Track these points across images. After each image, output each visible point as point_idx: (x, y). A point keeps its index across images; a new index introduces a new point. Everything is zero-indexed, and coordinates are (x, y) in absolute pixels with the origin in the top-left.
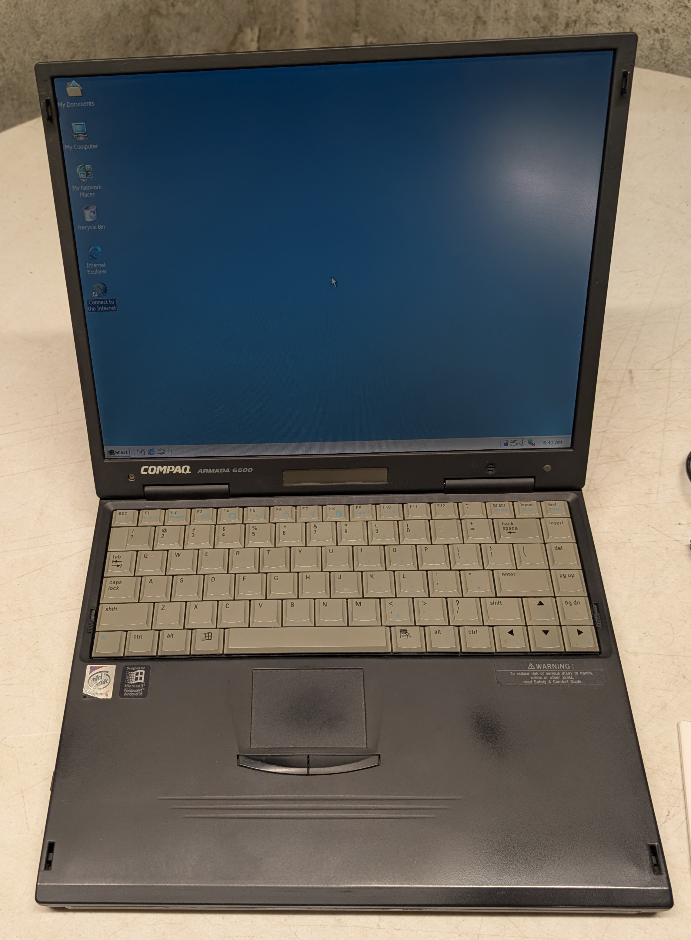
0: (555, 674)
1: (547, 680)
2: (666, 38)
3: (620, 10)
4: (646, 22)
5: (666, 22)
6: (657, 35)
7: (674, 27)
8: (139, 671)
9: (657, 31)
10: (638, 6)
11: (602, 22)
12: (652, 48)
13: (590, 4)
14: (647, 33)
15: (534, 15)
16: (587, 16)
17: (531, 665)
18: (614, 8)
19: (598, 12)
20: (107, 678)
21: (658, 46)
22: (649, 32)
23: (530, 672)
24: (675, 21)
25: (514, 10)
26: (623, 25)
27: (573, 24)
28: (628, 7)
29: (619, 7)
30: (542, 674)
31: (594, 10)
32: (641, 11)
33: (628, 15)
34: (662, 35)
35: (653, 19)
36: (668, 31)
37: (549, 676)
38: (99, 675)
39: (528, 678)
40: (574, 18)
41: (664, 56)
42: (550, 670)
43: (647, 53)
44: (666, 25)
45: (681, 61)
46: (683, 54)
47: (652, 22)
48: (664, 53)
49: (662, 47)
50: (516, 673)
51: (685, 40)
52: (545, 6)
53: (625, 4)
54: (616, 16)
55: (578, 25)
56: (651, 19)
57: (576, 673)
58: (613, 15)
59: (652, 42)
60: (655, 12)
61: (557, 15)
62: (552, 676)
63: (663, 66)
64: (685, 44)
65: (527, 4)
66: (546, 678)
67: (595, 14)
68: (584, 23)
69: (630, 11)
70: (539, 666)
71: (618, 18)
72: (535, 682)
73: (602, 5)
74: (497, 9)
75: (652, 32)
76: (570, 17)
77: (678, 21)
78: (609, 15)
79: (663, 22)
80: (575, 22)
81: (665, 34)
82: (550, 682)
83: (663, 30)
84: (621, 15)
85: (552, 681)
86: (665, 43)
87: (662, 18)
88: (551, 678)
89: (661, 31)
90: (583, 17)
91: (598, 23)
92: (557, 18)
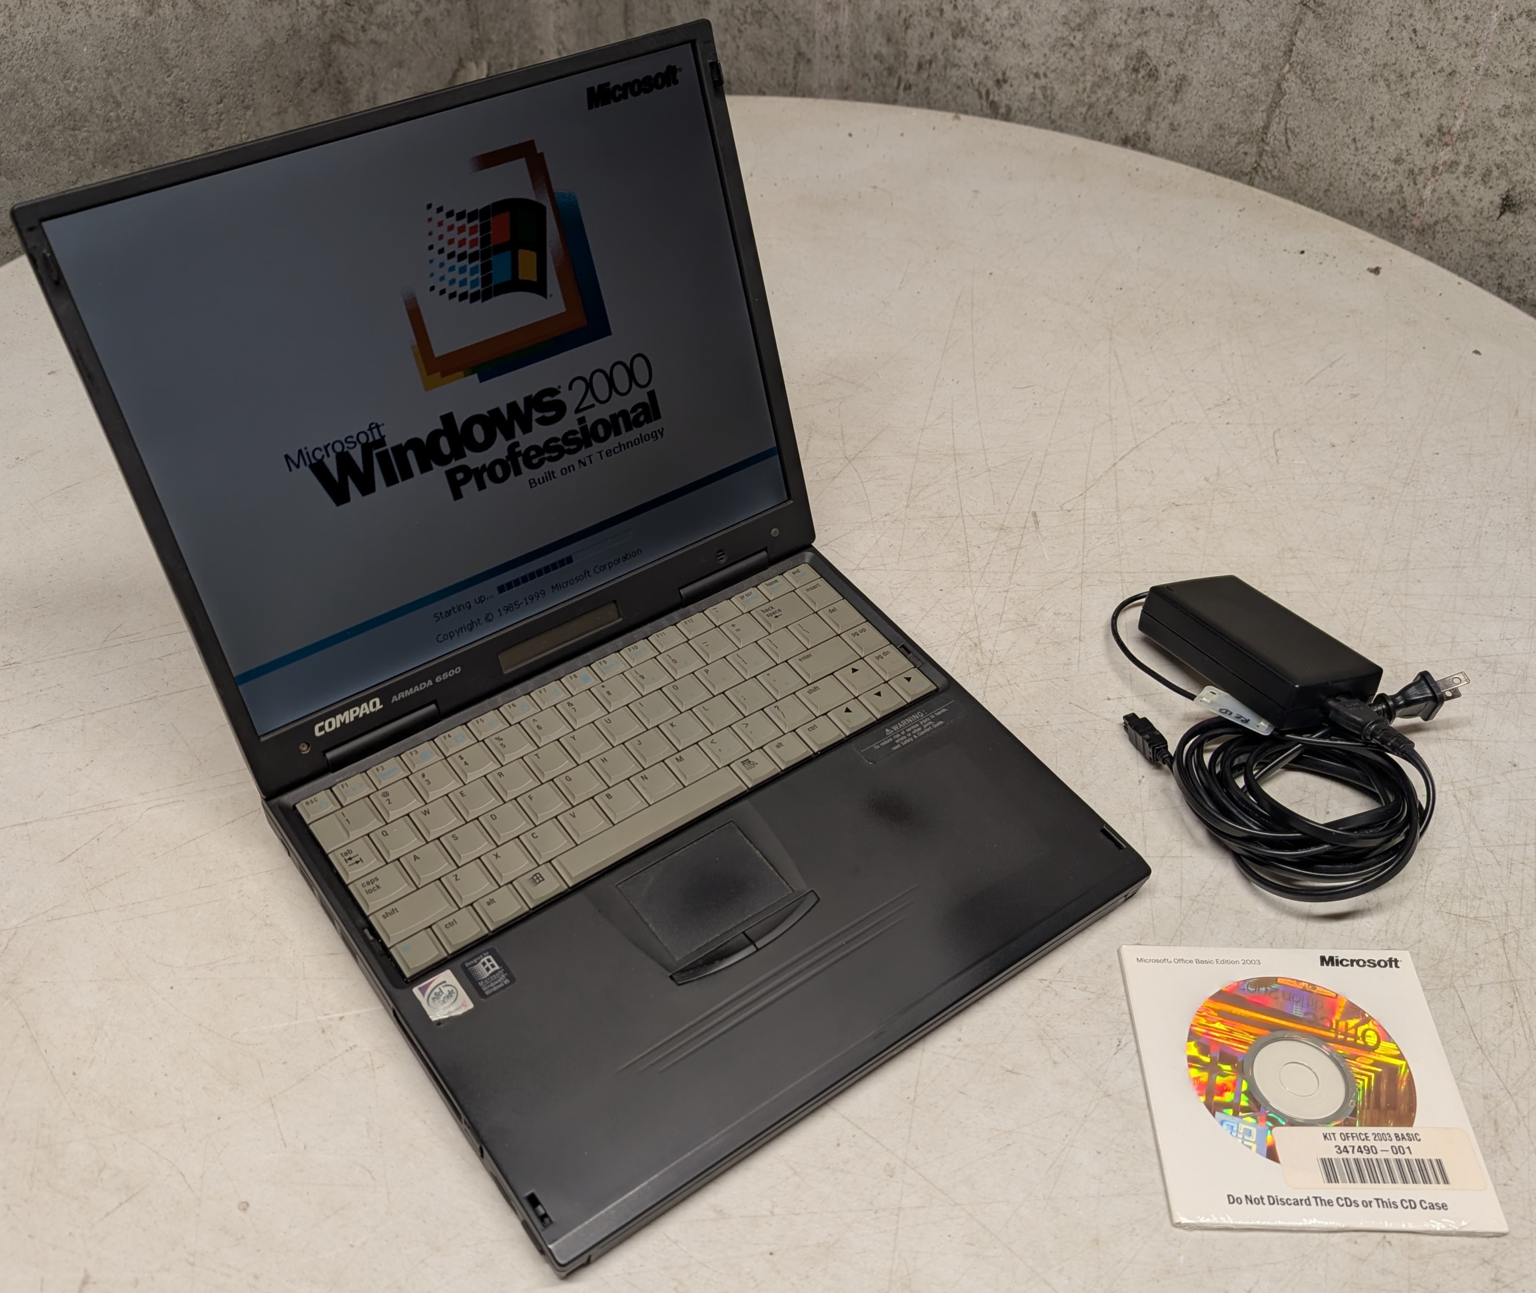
2: (1049, 85)
3: (987, 47)
4: (1022, 64)
5: (1048, 65)
6: (1037, 82)
7: (1058, 71)
9: (1037, 75)
10: (1010, 43)
11: (966, 63)
12: (1032, 98)
13: (947, 39)
14: (1025, 78)
15: (875, 51)
16: (945, 54)
18: (980, 45)
19: (959, 51)
21: (1039, 95)
22: (1028, 78)
24: (1059, 63)
25: (848, 45)
26: (993, 67)
27: (927, 65)
28: (998, 44)
29: (986, 44)
31: (954, 47)
32: (1015, 49)
33: (998, 54)
34: (1043, 81)
35: (1030, 60)
36: (1052, 76)
40: (928, 57)
41: (1048, 109)
44: (1048, 68)
45: (1070, 115)
46: (1073, 107)
47: (1031, 63)
48: (1048, 105)
49: (1045, 97)
51: (1074, 88)
52: (889, 40)
53: (994, 41)
54: (982, 56)
55: (933, 66)
56: (1028, 61)
58: (979, 55)
59: (1032, 91)
60: (1033, 52)
61: (906, 53)
63: (1048, 122)
64: (1074, 93)
65: (865, 38)
67: (956, 52)
68: (942, 63)
69: (1001, 49)
71: (986, 58)
73: (964, 41)
74: (825, 43)
75: (1031, 77)
76: (923, 56)
77: (1063, 64)
78: (974, 54)
79: (1043, 64)
80: (930, 62)
81: (1047, 80)
83: (1045, 75)
84: (990, 54)
86: (1049, 92)
87: (1042, 60)
89: (1042, 76)
90: (940, 56)
91: (960, 64)
92: (906, 57)
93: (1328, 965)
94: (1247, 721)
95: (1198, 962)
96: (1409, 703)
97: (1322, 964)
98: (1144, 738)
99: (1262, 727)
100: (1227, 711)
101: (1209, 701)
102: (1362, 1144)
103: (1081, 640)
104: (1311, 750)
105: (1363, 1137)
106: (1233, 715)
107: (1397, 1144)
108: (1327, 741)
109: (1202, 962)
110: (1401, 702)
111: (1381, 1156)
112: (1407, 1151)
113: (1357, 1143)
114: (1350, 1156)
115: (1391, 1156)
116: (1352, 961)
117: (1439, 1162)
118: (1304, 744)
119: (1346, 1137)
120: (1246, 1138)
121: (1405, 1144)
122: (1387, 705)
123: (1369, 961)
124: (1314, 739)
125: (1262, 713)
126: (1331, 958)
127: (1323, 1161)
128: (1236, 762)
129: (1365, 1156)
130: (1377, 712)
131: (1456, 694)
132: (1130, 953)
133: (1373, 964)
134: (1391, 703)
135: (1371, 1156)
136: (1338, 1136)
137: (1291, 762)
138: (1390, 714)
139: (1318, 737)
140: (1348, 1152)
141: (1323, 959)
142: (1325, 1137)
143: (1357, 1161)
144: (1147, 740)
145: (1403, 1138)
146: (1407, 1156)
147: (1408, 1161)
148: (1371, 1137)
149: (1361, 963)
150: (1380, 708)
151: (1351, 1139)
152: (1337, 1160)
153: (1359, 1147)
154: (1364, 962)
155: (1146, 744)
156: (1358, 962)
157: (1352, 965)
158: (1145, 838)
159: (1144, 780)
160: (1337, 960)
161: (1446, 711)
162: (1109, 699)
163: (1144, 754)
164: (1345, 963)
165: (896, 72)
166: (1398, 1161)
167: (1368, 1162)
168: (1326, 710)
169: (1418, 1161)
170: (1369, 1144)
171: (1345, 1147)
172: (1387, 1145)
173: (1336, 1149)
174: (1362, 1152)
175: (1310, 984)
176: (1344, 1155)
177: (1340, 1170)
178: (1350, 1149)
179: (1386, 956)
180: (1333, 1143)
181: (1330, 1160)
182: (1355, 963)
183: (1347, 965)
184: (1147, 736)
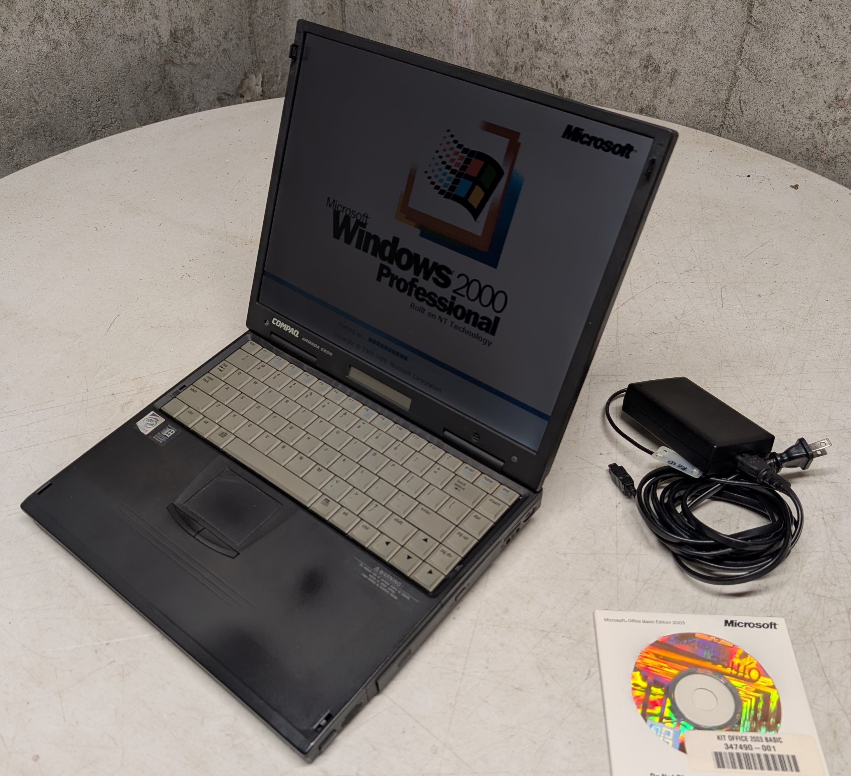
0: (386, 582)
1: (377, 583)
2: (594, 78)
3: (556, 56)
4: (577, 65)
5: (593, 66)
6: (587, 76)
7: (599, 69)
8: (172, 430)
9: (586, 72)
10: (569, 53)
11: (543, 66)
12: (584, 86)
13: (532, 52)
14: (579, 74)
15: (489, 61)
16: (531, 61)
17: (378, 568)
18: (552, 55)
19: (539, 59)
20: (155, 424)
21: (588, 85)
22: (581, 74)
23: (372, 572)
24: (600, 64)
25: (473, 58)
26: (560, 68)
27: (520, 68)
28: (562, 54)
29: (555, 54)
30: (379, 577)
31: (536, 56)
32: (573, 56)
33: (562, 60)
34: (590, 76)
35: (582, 63)
36: (595, 72)
37: (381, 581)
38: (153, 419)
39: (367, 573)
40: (521, 63)
41: (594, 92)
42: (385, 579)
43: (580, 90)
44: (593, 67)
45: (607, 96)
46: (609, 91)
47: (582, 65)
48: (593, 90)
49: (592, 85)
50: (364, 565)
51: (609, 79)
52: (497, 54)
53: (560, 52)
54: (553, 61)
55: (524, 68)
56: (581, 63)
57: (399, 592)
58: (551, 61)
59: (584, 82)
60: (583, 58)
61: (507, 61)
62: (383, 582)
64: (609, 82)
65: (483, 53)
66: (378, 581)
67: (537, 59)
68: (529, 67)
69: (564, 56)
70: (382, 572)
71: (556, 63)
72: (370, 579)
73: (542, 53)
74: (460, 57)
75: (583, 73)
76: (518, 63)
77: (602, 64)
78: (548, 60)
79: (590, 65)
80: (522, 66)
81: (593, 75)
82: (378, 585)
83: (591, 72)
84: (557, 60)
85: (380, 585)
86: (594, 82)
87: (590, 63)
88: (382, 584)
89: (589, 72)
90: (528, 62)
91: (540, 67)
92: (508, 64)
93: (729, 625)
94: (685, 469)
95: (644, 621)
96: (791, 458)
97: (726, 625)
98: (619, 479)
99: (695, 473)
100: (673, 462)
101: (662, 456)
102: (743, 743)
103: (586, 417)
104: (727, 487)
105: (744, 739)
106: (676, 465)
107: (765, 744)
108: (736, 482)
109: (647, 622)
110: (786, 458)
111: (755, 752)
112: (772, 749)
113: (739, 743)
114: (734, 751)
115: (762, 752)
116: (746, 624)
117: (794, 757)
118: (722, 484)
119: (732, 738)
120: (666, 736)
121: (771, 744)
122: (776, 459)
123: (757, 624)
124: (729, 480)
125: (695, 463)
126: (732, 622)
127: (716, 754)
128: (677, 495)
129: (744, 751)
130: (770, 464)
131: (824, 453)
132: (600, 615)
133: (759, 626)
134: (779, 458)
135: (749, 751)
136: (727, 738)
137: (714, 495)
138: (779, 465)
139: (731, 480)
140: (732, 748)
141: (726, 622)
142: (718, 738)
143: (738, 755)
144: (621, 480)
145: (771, 740)
146: (773, 752)
147: (773, 756)
148: (749, 739)
149: (752, 625)
150: (772, 461)
151: (735, 740)
152: (725, 753)
153: (741, 746)
154: (754, 624)
155: (621, 483)
156: (749, 624)
157: (745, 626)
158: (617, 542)
159: (619, 505)
160: (736, 623)
161: (816, 464)
162: (601, 454)
163: (620, 488)
164: (741, 625)
165: (502, 73)
166: (766, 756)
167: (746, 756)
168: (736, 462)
169: (779, 756)
170: (747, 743)
171: (731, 745)
172: (759, 744)
173: (725, 746)
174: (742, 748)
175: (716, 638)
176: (730, 750)
177: (727, 760)
178: (734, 747)
179: (768, 621)
180: (723, 742)
181: (721, 754)
182: (747, 625)
183: (742, 626)
184: (621, 478)
